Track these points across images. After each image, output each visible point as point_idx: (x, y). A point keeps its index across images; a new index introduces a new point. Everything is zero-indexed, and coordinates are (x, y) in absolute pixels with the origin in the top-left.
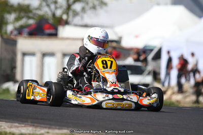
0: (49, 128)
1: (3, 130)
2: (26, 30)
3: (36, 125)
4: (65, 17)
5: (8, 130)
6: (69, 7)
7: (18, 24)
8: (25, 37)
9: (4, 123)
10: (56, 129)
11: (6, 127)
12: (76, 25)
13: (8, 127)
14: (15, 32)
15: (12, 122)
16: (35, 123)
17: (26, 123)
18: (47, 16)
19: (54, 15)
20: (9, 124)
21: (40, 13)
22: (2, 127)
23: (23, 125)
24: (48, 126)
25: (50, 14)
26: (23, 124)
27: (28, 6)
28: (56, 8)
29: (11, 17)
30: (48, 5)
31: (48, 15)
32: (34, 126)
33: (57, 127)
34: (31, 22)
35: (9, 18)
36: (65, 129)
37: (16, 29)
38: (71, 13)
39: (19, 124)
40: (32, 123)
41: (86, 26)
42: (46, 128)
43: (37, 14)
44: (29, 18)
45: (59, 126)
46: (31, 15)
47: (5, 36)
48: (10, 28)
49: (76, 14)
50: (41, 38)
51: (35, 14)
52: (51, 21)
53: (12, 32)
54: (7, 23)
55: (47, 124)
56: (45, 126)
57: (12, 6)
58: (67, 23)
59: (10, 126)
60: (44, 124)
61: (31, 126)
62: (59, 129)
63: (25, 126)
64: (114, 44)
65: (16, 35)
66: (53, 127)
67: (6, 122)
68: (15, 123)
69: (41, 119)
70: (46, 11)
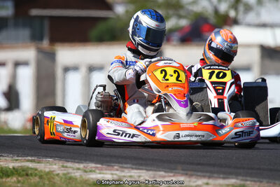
0: (209, 177)
2: (176, 36)
3: (189, 173)
4: (232, 14)
8: (175, 46)
9: (144, 171)
10: (220, 178)
11: (147, 177)
12: (249, 25)
13: (150, 177)
15: (155, 171)
16: (188, 170)
17: (176, 171)
18: (206, 14)
19: (216, 11)
20: (151, 172)
21: (197, 9)
22: (142, 178)
23: (172, 174)
24: (208, 174)
25: (210, 10)
26: (172, 172)
28: (219, 1)
32: (187, 174)
33: (221, 176)
34: (184, 23)
36: (232, 178)
38: (241, 8)
39: (165, 172)
40: (183, 170)
41: (264, 26)
42: (204, 177)
43: (192, 11)
44: (180, 17)
45: (224, 173)
46: (182, 12)
49: (248, 8)
50: (197, 45)
52: (213, 20)
55: (207, 172)
56: (204, 174)
58: (235, 22)
59: (152, 176)
60: (202, 171)
61: (182, 175)
62: (224, 178)
63: (174, 176)
66: (215, 175)
67: (146, 170)
68: (160, 171)
69: (198, 164)
70: (204, 6)
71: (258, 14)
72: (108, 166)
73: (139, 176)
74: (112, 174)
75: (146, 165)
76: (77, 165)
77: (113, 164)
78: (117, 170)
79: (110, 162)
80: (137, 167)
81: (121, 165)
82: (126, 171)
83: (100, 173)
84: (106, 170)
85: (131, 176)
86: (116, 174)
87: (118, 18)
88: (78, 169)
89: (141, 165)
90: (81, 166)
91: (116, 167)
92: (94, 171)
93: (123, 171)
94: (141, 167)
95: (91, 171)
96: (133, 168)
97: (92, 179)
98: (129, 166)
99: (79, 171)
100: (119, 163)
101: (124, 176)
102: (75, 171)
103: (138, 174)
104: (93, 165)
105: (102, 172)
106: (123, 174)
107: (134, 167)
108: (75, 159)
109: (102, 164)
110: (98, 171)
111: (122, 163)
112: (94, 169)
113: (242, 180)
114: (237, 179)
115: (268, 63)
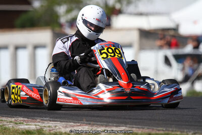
0: (106, 126)
1: (58, 130)
3: (92, 123)
4: (118, 6)
5: (63, 130)
9: (59, 123)
11: (61, 127)
12: (131, 14)
13: (63, 127)
17: (82, 122)
19: (106, 5)
20: (63, 123)
22: (57, 128)
23: (79, 124)
32: (90, 124)
33: (115, 125)
39: (74, 123)
40: (87, 121)
41: (141, 14)
42: (102, 125)
49: (129, 2)
59: (65, 126)
60: (100, 122)
61: (87, 124)
63: (81, 125)
64: (172, 33)
67: (61, 122)
68: (70, 122)
69: (98, 116)
72: (33, 119)
73: (55, 126)
74: (36, 125)
75: (60, 118)
76: (9, 119)
78: (39, 122)
79: (34, 116)
80: (53, 119)
82: (46, 122)
83: (27, 125)
84: (31, 122)
85: (49, 127)
86: (38, 125)
87: (35, 10)
88: (11, 122)
89: (57, 118)
90: (13, 120)
91: (38, 120)
92: (23, 124)
93: (44, 123)
95: (20, 123)
96: (50, 121)
97: (21, 129)
98: (47, 119)
100: (40, 117)
101: (45, 126)
102: (9, 123)
103: (55, 125)
104: (22, 119)
105: (28, 123)
106: (43, 125)
107: (51, 119)
108: (8, 115)
110: (25, 123)
111: (42, 117)
112: (22, 122)
113: (129, 127)
114: (126, 127)
115: (145, 41)
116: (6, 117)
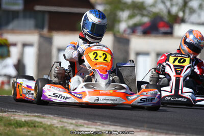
0: (166, 134)
2: (140, 29)
3: (152, 130)
4: (181, 14)
6: (185, 4)
7: (132, 22)
8: (139, 36)
9: (119, 127)
12: (193, 23)
14: (129, 31)
15: (127, 127)
16: (151, 128)
17: (143, 128)
18: (162, 14)
19: (169, 12)
20: (123, 128)
21: (155, 10)
23: (139, 130)
24: (165, 131)
25: (165, 11)
26: (139, 129)
27: (142, 3)
28: (172, 5)
29: (124, 15)
30: (163, 2)
31: (163, 12)
32: (150, 131)
33: (175, 133)
34: (146, 20)
35: (122, 16)
37: (129, 27)
38: (187, 11)
39: (134, 128)
40: (148, 127)
42: (162, 133)
43: (152, 11)
44: (143, 15)
45: (177, 131)
46: (145, 12)
47: (118, 35)
48: (123, 26)
49: (192, 11)
50: (155, 37)
51: (149, 12)
52: (166, 19)
53: (125, 31)
54: (119, 21)
55: (164, 129)
56: (162, 131)
57: (125, 3)
58: (183, 21)
60: (161, 129)
61: (147, 131)
62: (177, 135)
63: (140, 131)
65: (129, 34)
66: (170, 132)
67: (121, 126)
68: (130, 127)
69: (158, 124)
70: (161, 8)
71: (199, 16)
72: (94, 122)
74: (96, 128)
76: (70, 121)
77: (96, 121)
78: (99, 125)
79: (95, 119)
80: (114, 124)
81: (102, 122)
82: (106, 126)
83: (87, 127)
84: (91, 125)
88: (72, 124)
89: (117, 122)
90: (74, 121)
91: (98, 124)
92: (83, 126)
93: (104, 127)
94: (116, 124)
95: (81, 126)
96: (111, 125)
98: (107, 123)
99: (72, 125)
100: (101, 120)
102: (69, 125)
104: (82, 121)
105: (89, 126)
106: (104, 129)
107: (111, 124)
108: (69, 116)
109: (88, 121)
110: (85, 126)
111: (103, 121)
112: (83, 124)
116: (67, 118)
